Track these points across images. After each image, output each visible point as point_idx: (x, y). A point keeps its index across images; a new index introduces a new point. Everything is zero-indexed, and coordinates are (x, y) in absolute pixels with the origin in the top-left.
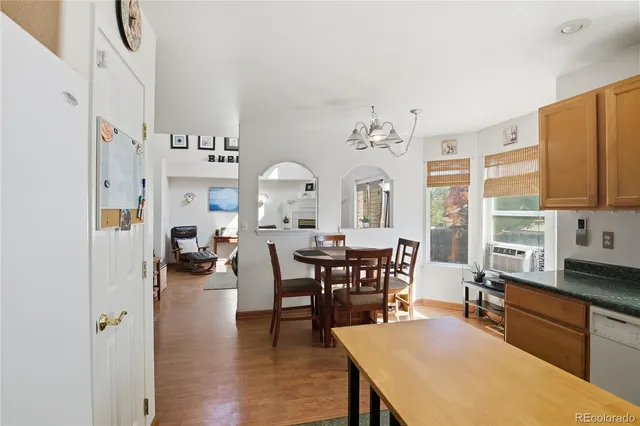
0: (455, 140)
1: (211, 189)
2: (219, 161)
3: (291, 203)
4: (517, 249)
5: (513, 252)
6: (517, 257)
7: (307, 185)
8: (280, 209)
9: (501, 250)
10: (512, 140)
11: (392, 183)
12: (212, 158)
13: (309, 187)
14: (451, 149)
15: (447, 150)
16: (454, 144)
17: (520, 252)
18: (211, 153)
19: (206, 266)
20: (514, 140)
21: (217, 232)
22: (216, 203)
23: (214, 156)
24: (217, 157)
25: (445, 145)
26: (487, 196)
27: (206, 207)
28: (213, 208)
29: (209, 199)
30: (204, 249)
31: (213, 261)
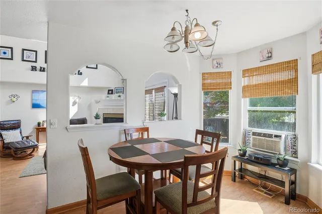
0: (222, 59)
1: (33, 92)
2: (41, 70)
3: (98, 102)
4: (274, 134)
5: (270, 136)
6: (274, 139)
7: (109, 90)
8: (90, 106)
9: (259, 134)
10: (268, 57)
11: (180, 87)
12: (34, 69)
13: (110, 92)
14: (219, 65)
15: (216, 65)
16: (221, 61)
17: (276, 136)
18: (34, 64)
19: (29, 151)
20: (269, 58)
21: (39, 124)
22: (38, 102)
23: (36, 67)
24: (38, 68)
25: (215, 62)
26: (244, 97)
27: (30, 105)
28: (35, 106)
29: (32, 99)
30: (27, 137)
31: (35, 147)
